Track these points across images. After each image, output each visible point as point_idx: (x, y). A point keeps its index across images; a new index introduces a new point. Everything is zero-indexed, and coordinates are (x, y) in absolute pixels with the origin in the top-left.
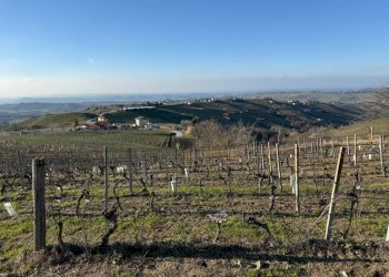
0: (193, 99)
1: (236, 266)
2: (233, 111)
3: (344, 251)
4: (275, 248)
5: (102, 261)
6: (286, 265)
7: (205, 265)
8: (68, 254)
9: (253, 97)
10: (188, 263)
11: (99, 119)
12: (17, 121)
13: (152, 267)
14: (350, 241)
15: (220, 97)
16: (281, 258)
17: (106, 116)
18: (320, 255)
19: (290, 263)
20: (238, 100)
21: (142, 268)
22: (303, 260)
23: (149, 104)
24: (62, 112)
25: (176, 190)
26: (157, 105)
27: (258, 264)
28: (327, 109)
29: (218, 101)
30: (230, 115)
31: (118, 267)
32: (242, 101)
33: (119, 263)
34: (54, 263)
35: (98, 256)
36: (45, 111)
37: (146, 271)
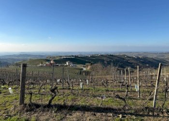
0: (91, 54)
1: (110, 116)
2: (109, 60)
3: (163, 113)
4: (129, 110)
5: (48, 111)
6: (134, 117)
7: (95, 115)
8: (33, 107)
9: (118, 54)
10: (87, 114)
11: (51, 62)
12: (18, 62)
13: (71, 115)
14: (165, 109)
15: (103, 54)
16: (131, 114)
17: (54, 61)
18: (151, 114)
19: (136, 116)
20: (111, 55)
21: (66, 115)
22: (142, 116)
23: (73, 56)
24: (36, 59)
25: (82, 88)
26: (76, 56)
27: (121, 116)
28: (151, 60)
29: (102, 56)
30: (107, 62)
31: (55, 114)
32: (112, 56)
33: (56, 112)
34: (27, 111)
35: (46, 109)
36: (29, 58)
37: (68, 116)
